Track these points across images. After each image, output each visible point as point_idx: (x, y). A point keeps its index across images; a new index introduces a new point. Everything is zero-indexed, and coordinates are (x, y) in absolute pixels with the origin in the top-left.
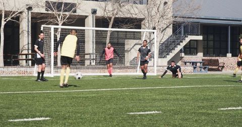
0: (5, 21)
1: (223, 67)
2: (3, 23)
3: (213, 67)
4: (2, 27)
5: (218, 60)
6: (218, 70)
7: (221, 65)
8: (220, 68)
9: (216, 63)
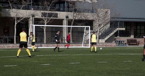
0: (17, 22)
1: (139, 43)
2: (16, 23)
3: (134, 43)
4: (15, 25)
6: (136, 45)
8: (138, 44)
9: (135, 41)
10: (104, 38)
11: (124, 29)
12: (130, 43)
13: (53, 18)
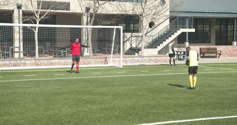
1: (220, 54)
3: (211, 55)
5: (216, 48)
6: (216, 57)
7: (219, 52)
9: (214, 51)
10: (156, 47)
11: (193, 30)
12: (206, 55)
13: (52, 11)
